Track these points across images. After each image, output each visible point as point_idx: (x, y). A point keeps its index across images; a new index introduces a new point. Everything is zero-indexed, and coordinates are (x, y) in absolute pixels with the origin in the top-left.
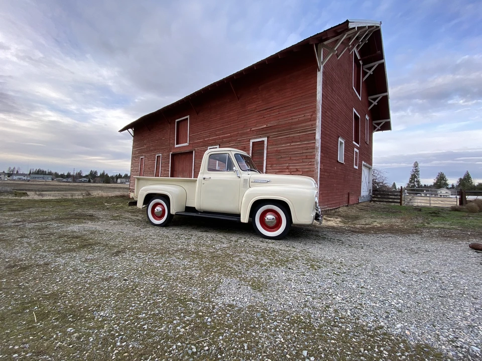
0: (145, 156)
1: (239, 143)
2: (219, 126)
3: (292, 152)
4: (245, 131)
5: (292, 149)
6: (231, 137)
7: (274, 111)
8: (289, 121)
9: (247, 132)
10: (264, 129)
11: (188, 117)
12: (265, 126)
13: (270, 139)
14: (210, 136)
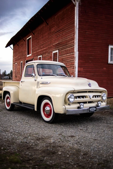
0: (17, 63)
1: (49, 54)
2: (42, 42)
3: (67, 60)
4: (51, 46)
5: (67, 58)
6: (46, 50)
7: (60, 33)
8: (65, 40)
9: (52, 46)
10: (58, 45)
11: (31, 36)
12: (57, 43)
13: (60, 51)
14: (38, 49)
